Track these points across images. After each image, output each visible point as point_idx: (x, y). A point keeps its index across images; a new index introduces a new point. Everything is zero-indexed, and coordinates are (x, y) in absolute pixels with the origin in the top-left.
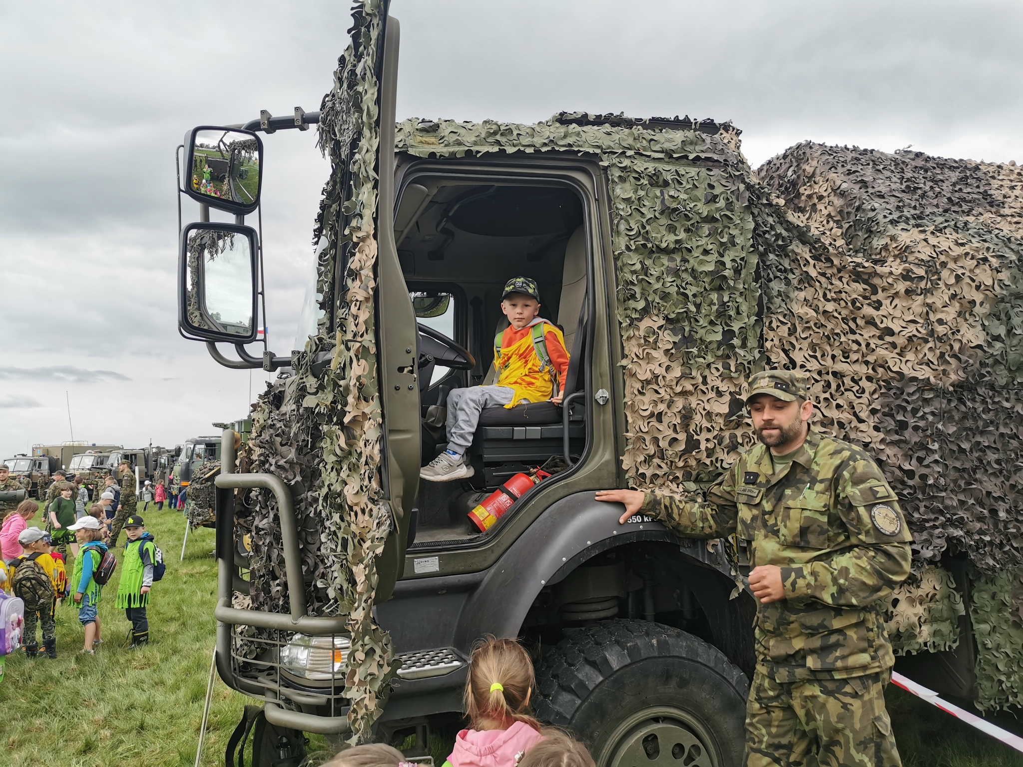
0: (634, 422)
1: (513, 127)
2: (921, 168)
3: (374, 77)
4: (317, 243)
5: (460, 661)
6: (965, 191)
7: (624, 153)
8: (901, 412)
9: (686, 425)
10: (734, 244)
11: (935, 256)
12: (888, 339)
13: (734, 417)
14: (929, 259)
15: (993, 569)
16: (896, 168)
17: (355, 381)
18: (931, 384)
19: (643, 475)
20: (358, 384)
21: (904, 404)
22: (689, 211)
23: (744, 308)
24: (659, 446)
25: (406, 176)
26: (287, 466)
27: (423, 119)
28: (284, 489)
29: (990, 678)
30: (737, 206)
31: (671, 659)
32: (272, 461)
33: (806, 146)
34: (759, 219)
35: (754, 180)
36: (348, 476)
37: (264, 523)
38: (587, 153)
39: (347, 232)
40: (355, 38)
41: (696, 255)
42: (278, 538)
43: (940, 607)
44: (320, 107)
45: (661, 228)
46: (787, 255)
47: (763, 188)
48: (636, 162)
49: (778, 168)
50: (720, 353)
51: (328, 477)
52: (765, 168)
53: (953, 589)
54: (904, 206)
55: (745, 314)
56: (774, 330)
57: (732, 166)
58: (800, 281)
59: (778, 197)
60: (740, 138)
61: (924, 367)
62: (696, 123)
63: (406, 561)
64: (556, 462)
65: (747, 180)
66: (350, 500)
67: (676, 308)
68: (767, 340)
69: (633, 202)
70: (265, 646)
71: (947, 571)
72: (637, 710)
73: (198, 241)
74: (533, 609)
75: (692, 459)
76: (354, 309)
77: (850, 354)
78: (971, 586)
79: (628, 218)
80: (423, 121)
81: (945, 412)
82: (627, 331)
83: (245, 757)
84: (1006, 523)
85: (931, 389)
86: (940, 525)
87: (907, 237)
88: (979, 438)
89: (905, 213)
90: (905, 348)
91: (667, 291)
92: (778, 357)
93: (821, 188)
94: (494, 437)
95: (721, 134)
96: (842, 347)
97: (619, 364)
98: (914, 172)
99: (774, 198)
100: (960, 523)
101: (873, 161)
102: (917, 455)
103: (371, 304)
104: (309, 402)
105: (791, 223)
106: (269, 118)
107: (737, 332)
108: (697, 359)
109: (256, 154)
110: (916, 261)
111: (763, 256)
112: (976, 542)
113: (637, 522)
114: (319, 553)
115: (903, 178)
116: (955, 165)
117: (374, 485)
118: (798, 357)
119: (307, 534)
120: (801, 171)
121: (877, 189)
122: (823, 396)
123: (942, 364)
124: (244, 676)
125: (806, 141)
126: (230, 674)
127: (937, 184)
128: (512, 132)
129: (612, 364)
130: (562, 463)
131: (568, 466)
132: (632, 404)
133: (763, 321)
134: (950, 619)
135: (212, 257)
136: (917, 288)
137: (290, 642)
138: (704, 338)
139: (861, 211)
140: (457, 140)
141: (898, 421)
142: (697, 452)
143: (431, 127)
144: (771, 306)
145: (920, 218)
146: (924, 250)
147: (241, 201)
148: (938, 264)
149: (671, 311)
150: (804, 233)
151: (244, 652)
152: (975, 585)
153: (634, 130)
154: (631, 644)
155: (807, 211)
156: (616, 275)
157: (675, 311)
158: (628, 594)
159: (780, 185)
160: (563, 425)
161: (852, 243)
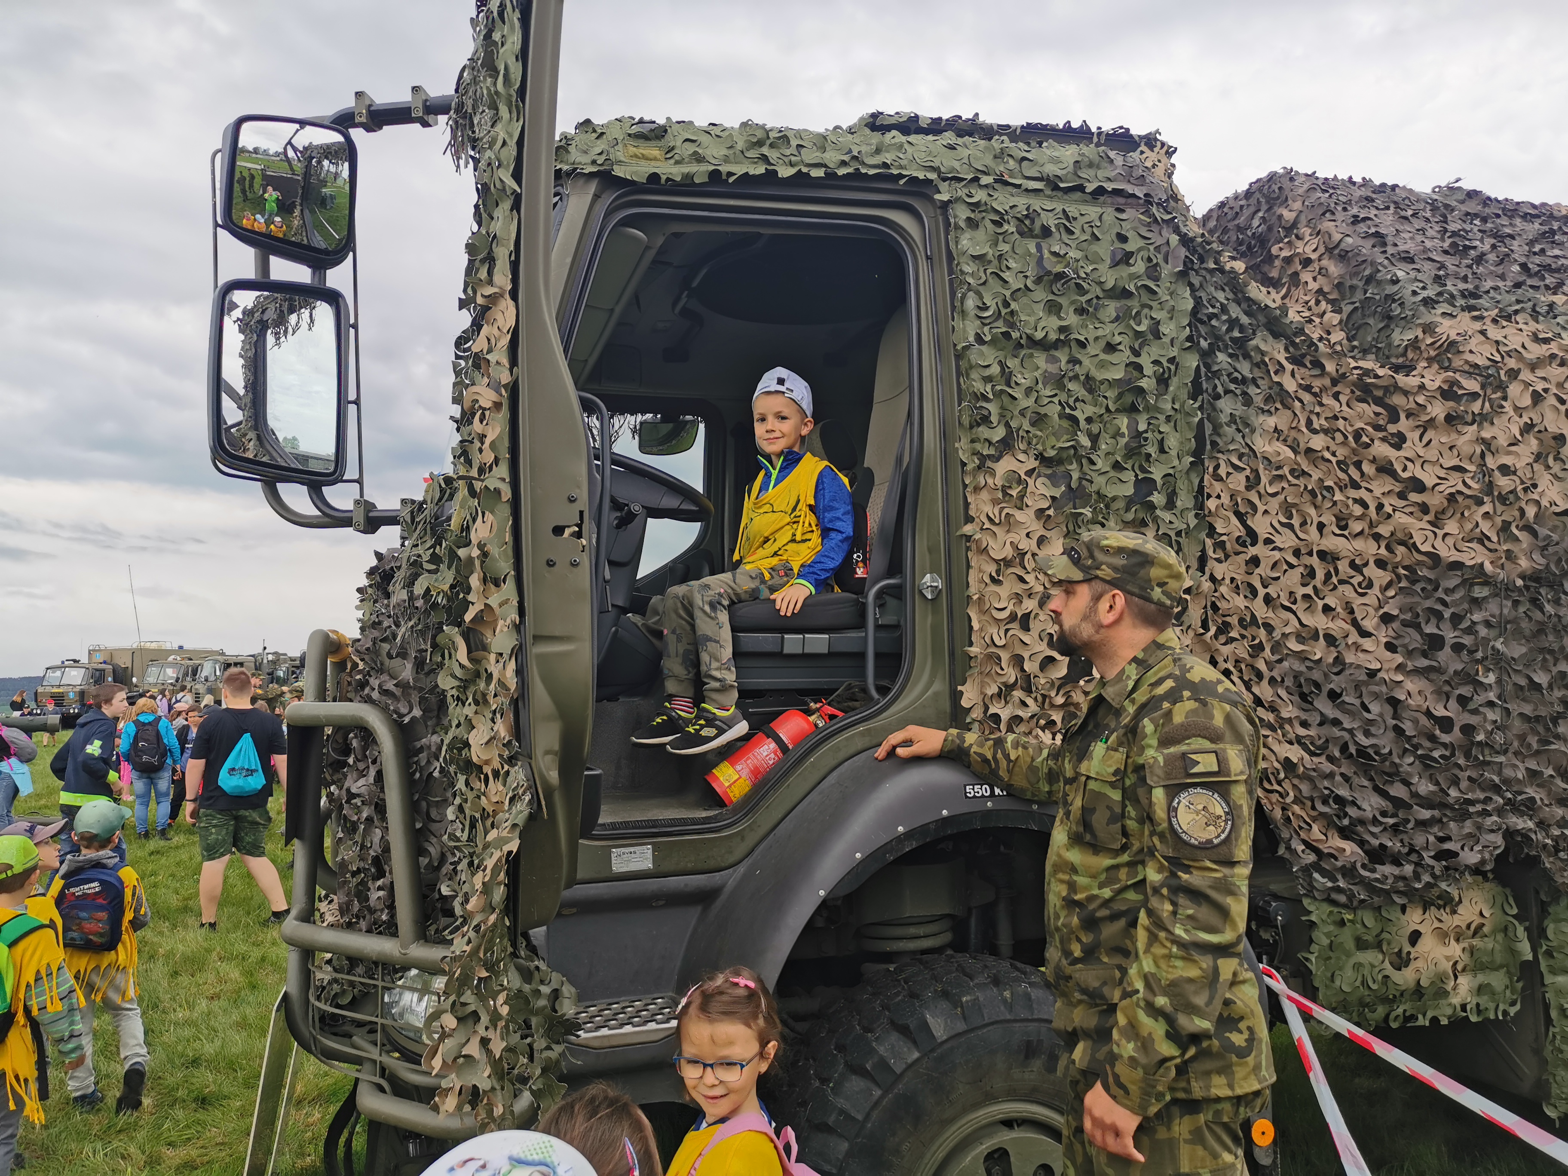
0: (981, 629)
1: (790, 134)
2: (1476, 215)
6: (1549, 253)
7: (976, 179)
8: (1434, 621)
10: (1157, 335)
11: (1499, 359)
12: (1414, 497)
14: (1488, 363)
16: (1433, 216)
17: (478, 550)
18: (1485, 575)
19: (996, 718)
20: (481, 554)
21: (1439, 607)
22: (1084, 279)
23: (1173, 442)
24: (1023, 670)
25: (608, 214)
26: (397, 692)
27: (642, 119)
28: (392, 731)
30: (1166, 271)
31: (1036, 1024)
32: (374, 682)
33: (1283, 176)
34: (1202, 294)
35: (1193, 230)
36: (476, 713)
37: (359, 785)
38: (913, 180)
41: (1094, 352)
42: (381, 808)
43: (1490, 946)
44: (454, 86)
45: (1034, 306)
46: (1247, 356)
47: (1209, 243)
48: (996, 195)
49: (1237, 213)
50: (1130, 516)
51: (456, 713)
52: (1215, 215)
53: (1513, 916)
54: (1447, 276)
55: (1174, 453)
56: (1221, 479)
57: (1158, 204)
58: (1268, 399)
59: (1233, 258)
60: (1173, 160)
61: (1473, 545)
62: (1099, 134)
63: (588, 853)
64: (853, 693)
65: (1184, 230)
66: (477, 754)
67: (1058, 441)
68: (1209, 496)
69: (990, 262)
70: (361, 989)
71: (1504, 887)
72: (976, 1106)
73: (256, 315)
75: (1079, 692)
76: (477, 424)
77: (1350, 522)
78: (1544, 911)
79: (981, 288)
80: (641, 121)
81: (1508, 622)
82: (974, 477)
85: (1486, 583)
86: (1494, 809)
87: (1451, 327)
88: (1563, 667)
89: (1449, 287)
90: (1443, 512)
91: (1042, 411)
92: (1228, 525)
93: (1308, 247)
94: (755, 650)
95: (1142, 152)
96: (1335, 510)
97: (958, 533)
98: (1464, 222)
99: (1227, 259)
100: (1529, 807)
101: (1395, 203)
102: (1458, 692)
103: (504, 413)
105: (1254, 302)
106: (370, 105)
107: (1159, 482)
109: (346, 166)
110: (1467, 368)
111: (1207, 356)
112: (1556, 839)
113: (983, 796)
115: (1445, 230)
116: (1532, 212)
117: (503, 731)
118: (1261, 525)
119: (428, 805)
120: (1274, 219)
121: (1402, 248)
122: (1301, 591)
123: (1505, 541)
124: (335, 1034)
125: (1285, 168)
126: (308, 1030)
127: (1502, 242)
128: (789, 142)
129: (948, 532)
130: (862, 695)
131: (872, 698)
132: (979, 598)
133: (1203, 465)
134: (1507, 966)
135: (278, 343)
136: (1467, 412)
137: (400, 983)
138: (1103, 491)
139: (1374, 284)
140: (695, 153)
141: (1427, 635)
142: (1086, 682)
143: (652, 130)
144: (1219, 440)
145: (1475, 295)
146: (1480, 348)
147: (323, 245)
148: (1502, 373)
149: (1048, 445)
150: (1276, 319)
151: (333, 993)
152: (1550, 910)
153: (995, 143)
154: (969, 998)
155: (1283, 285)
156: (959, 384)
157: (1055, 445)
158: (970, 910)
159: (1241, 243)
160: (866, 632)
161: (1358, 337)
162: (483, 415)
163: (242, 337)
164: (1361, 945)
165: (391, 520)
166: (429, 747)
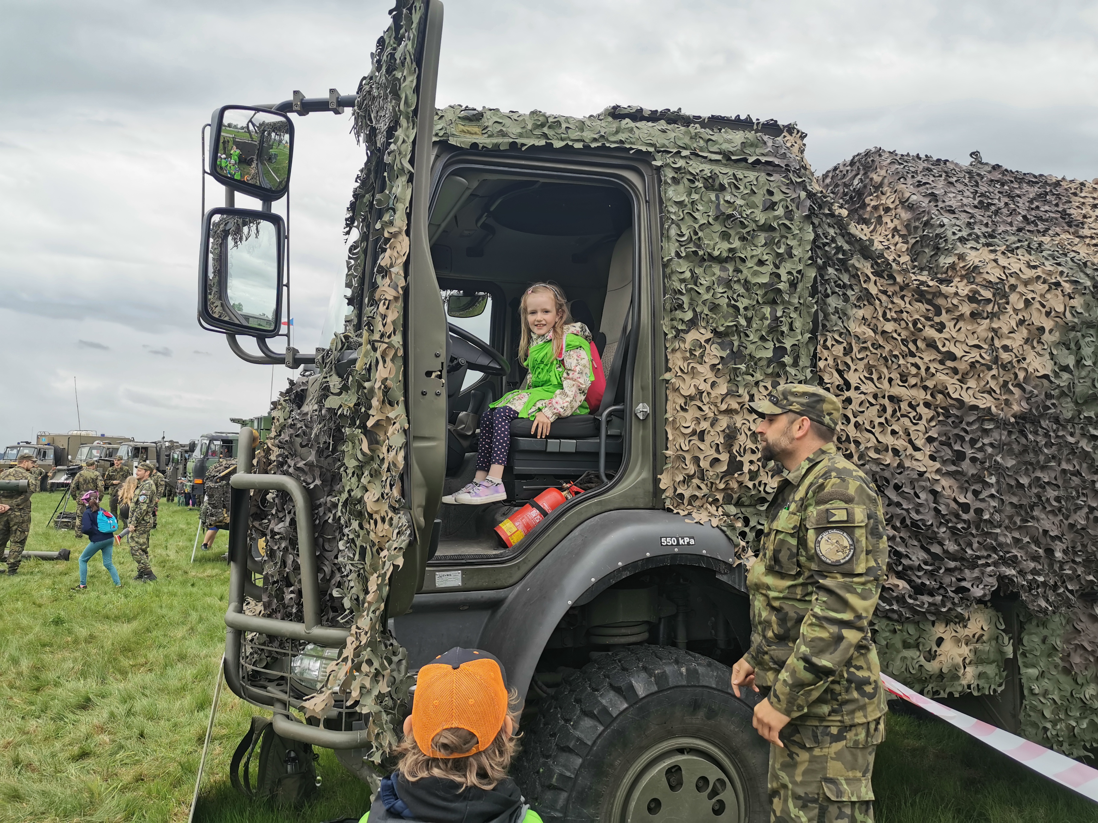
0: (674, 440)
1: (562, 120)
2: (998, 181)
3: (414, 63)
4: (348, 233)
6: (1042, 209)
7: (679, 152)
8: (959, 442)
9: (729, 446)
10: (791, 256)
11: (1004, 278)
12: (949, 364)
14: (998, 281)
15: (1045, 611)
16: (970, 182)
17: (380, 384)
18: (992, 414)
19: (681, 496)
20: (383, 386)
21: (963, 434)
22: (745, 219)
23: (798, 324)
24: (699, 466)
25: (445, 167)
27: (467, 107)
28: (302, 493)
29: (1035, 725)
30: (797, 215)
31: (700, 689)
32: (291, 462)
33: (875, 153)
34: (820, 230)
35: (816, 187)
36: (369, 482)
37: (279, 527)
38: (639, 151)
39: (378, 226)
40: (396, 20)
41: (750, 266)
42: (293, 542)
43: (987, 648)
44: (356, 90)
45: (713, 234)
46: (847, 270)
47: (825, 197)
48: (691, 163)
49: (844, 175)
50: (770, 371)
51: (349, 482)
52: (830, 175)
53: (1002, 630)
54: (975, 223)
55: (798, 331)
56: (828, 349)
57: (793, 171)
58: (859, 299)
59: (841, 207)
60: (804, 142)
61: (985, 395)
62: (758, 124)
63: (427, 574)
64: (591, 478)
65: (809, 188)
66: (370, 506)
67: (726, 321)
68: (820, 359)
69: (686, 205)
70: (275, 655)
71: (997, 611)
72: (661, 740)
73: (222, 226)
74: (558, 629)
75: (734, 481)
76: (382, 309)
77: (909, 378)
78: (1022, 628)
79: (680, 222)
80: (467, 109)
81: (1004, 444)
82: (672, 343)
83: (251, 770)
84: (1062, 563)
85: (991, 420)
86: (992, 562)
87: (976, 257)
88: (1039, 474)
89: (976, 231)
90: (967, 374)
91: (717, 302)
92: (833, 378)
93: (889, 200)
94: (526, 448)
95: (785, 137)
96: (900, 371)
97: (662, 378)
98: (990, 186)
99: (836, 208)
100: (1014, 562)
101: (946, 172)
102: (973, 488)
103: (400, 303)
104: (332, 402)
105: (853, 236)
106: (302, 99)
107: (789, 349)
108: (745, 377)
109: (287, 137)
110: (984, 283)
111: (821, 270)
112: (1029, 582)
113: (672, 545)
114: (336, 561)
115: (976, 192)
116: (1034, 180)
117: (396, 493)
118: (853, 378)
119: (324, 541)
120: (868, 180)
121: (947, 204)
122: (877, 420)
123: (1004, 394)
124: (255, 685)
125: (876, 147)
126: (237, 683)
127: (1013, 201)
128: (560, 124)
129: (654, 377)
130: (596, 479)
131: (603, 482)
132: (673, 420)
133: (817, 339)
134: (997, 661)
135: (236, 245)
136: (984, 311)
137: (302, 652)
138: (754, 354)
139: (929, 226)
140: (501, 130)
141: (956, 451)
142: (739, 475)
143: (474, 115)
144: (827, 324)
145: (991, 236)
146: (993, 271)
147: (269, 186)
148: (1006, 287)
149: (720, 324)
150: (866, 247)
151: (254, 660)
152: (1026, 627)
153: (692, 129)
154: (659, 671)
155: (872, 223)
156: (664, 283)
157: (724, 324)
158: (660, 619)
159: (845, 194)
160: (600, 439)
161: (918, 259)
162: (384, 302)
164: (906, 646)
166: (325, 504)
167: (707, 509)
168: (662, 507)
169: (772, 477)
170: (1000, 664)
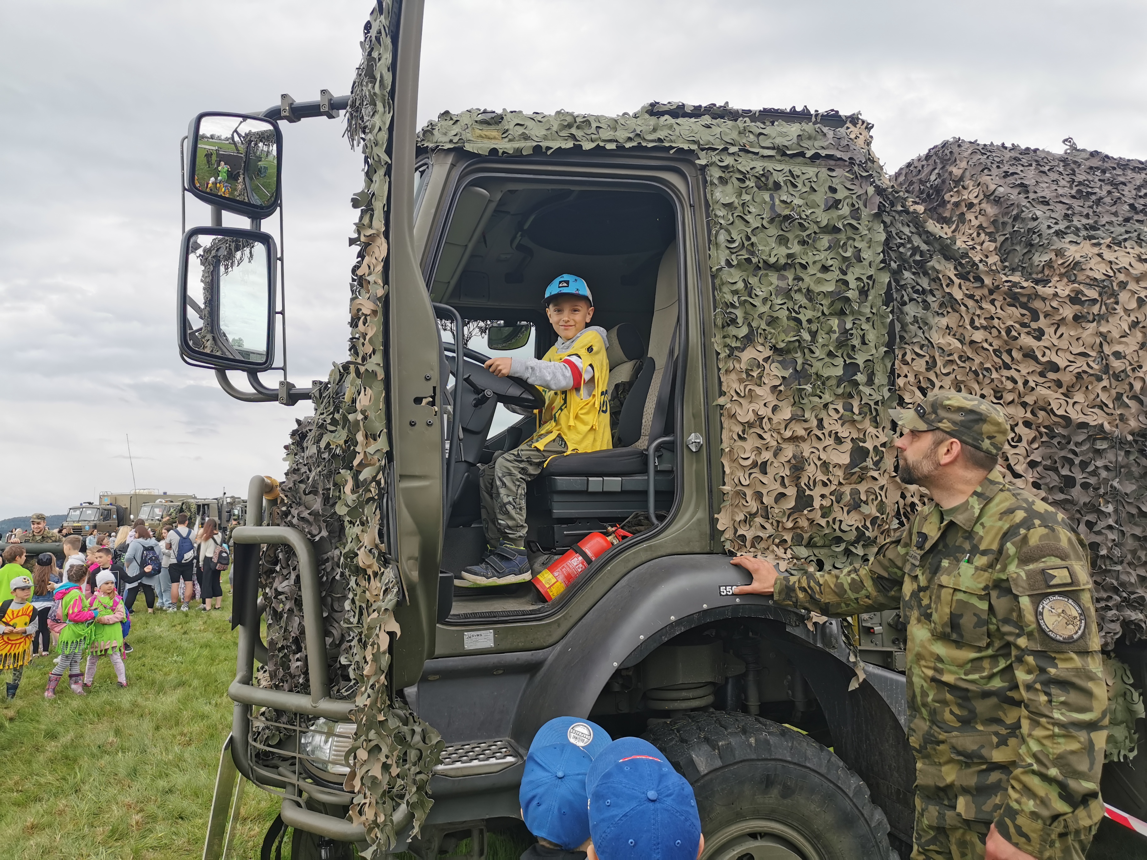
0: (732, 473)
1: (591, 120)
2: (1098, 168)
5: (514, 757)
7: (726, 149)
8: (1067, 466)
9: (796, 479)
10: (859, 260)
11: (1112, 274)
12: (1051, 375)
13: (857, 469)
14: (1104, 277)
16: (1065, 170)
18: (1105, 432)
19: (743, 537)
20: (363, 417)
21: (1071, 456)
22: (805, 220)
23: (871, 336)
24: (762, 503)
25: (461, 179)
26: (311, 518)
27: (485, 110)
28: (306, 546)
30: (865, 213)
31: (773, 762)
32: (294, 512)
33: (953, 144)
34: (893, 229)
35: (885, 182)
36: (362, 531)
37: (283, 586)
38: (680, 150)
41: (812, 272)
42: (298, 602)
43: (1114, 707)
44: (350, 90)
45: (769, 239)
46: (926, 274)
47: (897, 192)
48: (740, 160)
49: (920, 171)
50: (840, 391)
52: (904, 172)
53: (1130, 685)
54: (1074, 214)
55: (872, 344)
56: (908, 364)
58: (942, 305)
59: (915, 203)
60: (871, 133)
61: (1096, 410)
62: (817, 115)
64: (640, 520)
65: (878, 183)
66: (362, 560)
67: (787, 336)
68: (899, 376)
69: (736, 208)
70: (286, 733)
71: (1123, 663)
72: (730, 823)
73: (213, 253)
75: (804, 518)
76: (361, 326)
77: (1004, 394)
79: (729, 227)
80: (485, 112)
81: (1122, 467)
82: (726, 363)
83: (283, 854)
85: (1105, 439)
86: (1114, 605)
87: (1076, 251)
89: (1075, 223)
90: (1073, 386)
91: (775, 315)
92: (915, 397)
93: (971, 194)
94: (565, 489)
95: (848, 128)
96: (993, 385)
97: (714, 404)
98: (1088, 174)
99: (911, 203)
100: (1139, 604)
101: (1036, 161)
102: (1086, 518)
103: (380, 318)
105: (932, 235)
106: (292, 104)
107: (862, 366)
108: (811, 398)
109: (275, 147)
110: (1088, 281)
111: (896, 274)
115: (1073, 181)
116: (1141, 166)
119: (332, 600)
120: (946, 175)
121: (1040, 194)
123: (1118, 408)
124: (265, 766)
125: (954, 138)
126: (247, 762)
127: (1117, 188)
128: (590, 124)
129: (707, 403)
130: (646, 521)
131: (653, 524)
132: (730, 451)
133: (894, 353)
134: (1126, 722)
135: (227, 272)
136: (1088, 313)
137: (312, 728)
138: (820, 373)
139: (1020, 220)
141: (1063, 476)
142: (809, 511)
143: (492, 118)
144: (905, 335)
145: (1094, 228)
146: (1097, 267)
147: (259, 203)
148: (1115, 284)
149: (780, 339)
150: (948, 246)
151: (265, 736)
153: (740, 123)
154: (723, 743)
155: (953, 222)
156: (714, 296)
157: (783, 340)
158: (727, 679)
159: (922, 192)
160: (648, 476)
161: (1008, 259)
162: (366, 319)
163: (203, 268)
165: (305, 395)
166: (333, 558)
167: (773, 551)
168: (721, 550)
169: (848, 513)
170: (1130, 725)
